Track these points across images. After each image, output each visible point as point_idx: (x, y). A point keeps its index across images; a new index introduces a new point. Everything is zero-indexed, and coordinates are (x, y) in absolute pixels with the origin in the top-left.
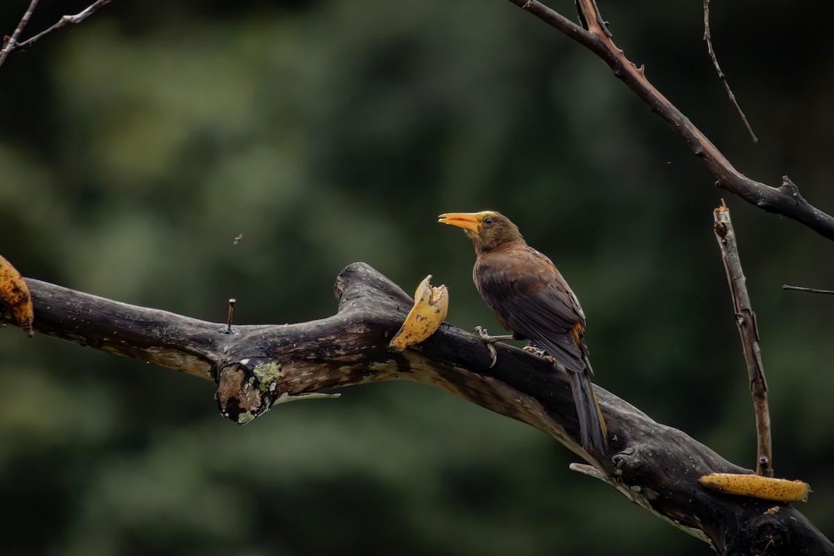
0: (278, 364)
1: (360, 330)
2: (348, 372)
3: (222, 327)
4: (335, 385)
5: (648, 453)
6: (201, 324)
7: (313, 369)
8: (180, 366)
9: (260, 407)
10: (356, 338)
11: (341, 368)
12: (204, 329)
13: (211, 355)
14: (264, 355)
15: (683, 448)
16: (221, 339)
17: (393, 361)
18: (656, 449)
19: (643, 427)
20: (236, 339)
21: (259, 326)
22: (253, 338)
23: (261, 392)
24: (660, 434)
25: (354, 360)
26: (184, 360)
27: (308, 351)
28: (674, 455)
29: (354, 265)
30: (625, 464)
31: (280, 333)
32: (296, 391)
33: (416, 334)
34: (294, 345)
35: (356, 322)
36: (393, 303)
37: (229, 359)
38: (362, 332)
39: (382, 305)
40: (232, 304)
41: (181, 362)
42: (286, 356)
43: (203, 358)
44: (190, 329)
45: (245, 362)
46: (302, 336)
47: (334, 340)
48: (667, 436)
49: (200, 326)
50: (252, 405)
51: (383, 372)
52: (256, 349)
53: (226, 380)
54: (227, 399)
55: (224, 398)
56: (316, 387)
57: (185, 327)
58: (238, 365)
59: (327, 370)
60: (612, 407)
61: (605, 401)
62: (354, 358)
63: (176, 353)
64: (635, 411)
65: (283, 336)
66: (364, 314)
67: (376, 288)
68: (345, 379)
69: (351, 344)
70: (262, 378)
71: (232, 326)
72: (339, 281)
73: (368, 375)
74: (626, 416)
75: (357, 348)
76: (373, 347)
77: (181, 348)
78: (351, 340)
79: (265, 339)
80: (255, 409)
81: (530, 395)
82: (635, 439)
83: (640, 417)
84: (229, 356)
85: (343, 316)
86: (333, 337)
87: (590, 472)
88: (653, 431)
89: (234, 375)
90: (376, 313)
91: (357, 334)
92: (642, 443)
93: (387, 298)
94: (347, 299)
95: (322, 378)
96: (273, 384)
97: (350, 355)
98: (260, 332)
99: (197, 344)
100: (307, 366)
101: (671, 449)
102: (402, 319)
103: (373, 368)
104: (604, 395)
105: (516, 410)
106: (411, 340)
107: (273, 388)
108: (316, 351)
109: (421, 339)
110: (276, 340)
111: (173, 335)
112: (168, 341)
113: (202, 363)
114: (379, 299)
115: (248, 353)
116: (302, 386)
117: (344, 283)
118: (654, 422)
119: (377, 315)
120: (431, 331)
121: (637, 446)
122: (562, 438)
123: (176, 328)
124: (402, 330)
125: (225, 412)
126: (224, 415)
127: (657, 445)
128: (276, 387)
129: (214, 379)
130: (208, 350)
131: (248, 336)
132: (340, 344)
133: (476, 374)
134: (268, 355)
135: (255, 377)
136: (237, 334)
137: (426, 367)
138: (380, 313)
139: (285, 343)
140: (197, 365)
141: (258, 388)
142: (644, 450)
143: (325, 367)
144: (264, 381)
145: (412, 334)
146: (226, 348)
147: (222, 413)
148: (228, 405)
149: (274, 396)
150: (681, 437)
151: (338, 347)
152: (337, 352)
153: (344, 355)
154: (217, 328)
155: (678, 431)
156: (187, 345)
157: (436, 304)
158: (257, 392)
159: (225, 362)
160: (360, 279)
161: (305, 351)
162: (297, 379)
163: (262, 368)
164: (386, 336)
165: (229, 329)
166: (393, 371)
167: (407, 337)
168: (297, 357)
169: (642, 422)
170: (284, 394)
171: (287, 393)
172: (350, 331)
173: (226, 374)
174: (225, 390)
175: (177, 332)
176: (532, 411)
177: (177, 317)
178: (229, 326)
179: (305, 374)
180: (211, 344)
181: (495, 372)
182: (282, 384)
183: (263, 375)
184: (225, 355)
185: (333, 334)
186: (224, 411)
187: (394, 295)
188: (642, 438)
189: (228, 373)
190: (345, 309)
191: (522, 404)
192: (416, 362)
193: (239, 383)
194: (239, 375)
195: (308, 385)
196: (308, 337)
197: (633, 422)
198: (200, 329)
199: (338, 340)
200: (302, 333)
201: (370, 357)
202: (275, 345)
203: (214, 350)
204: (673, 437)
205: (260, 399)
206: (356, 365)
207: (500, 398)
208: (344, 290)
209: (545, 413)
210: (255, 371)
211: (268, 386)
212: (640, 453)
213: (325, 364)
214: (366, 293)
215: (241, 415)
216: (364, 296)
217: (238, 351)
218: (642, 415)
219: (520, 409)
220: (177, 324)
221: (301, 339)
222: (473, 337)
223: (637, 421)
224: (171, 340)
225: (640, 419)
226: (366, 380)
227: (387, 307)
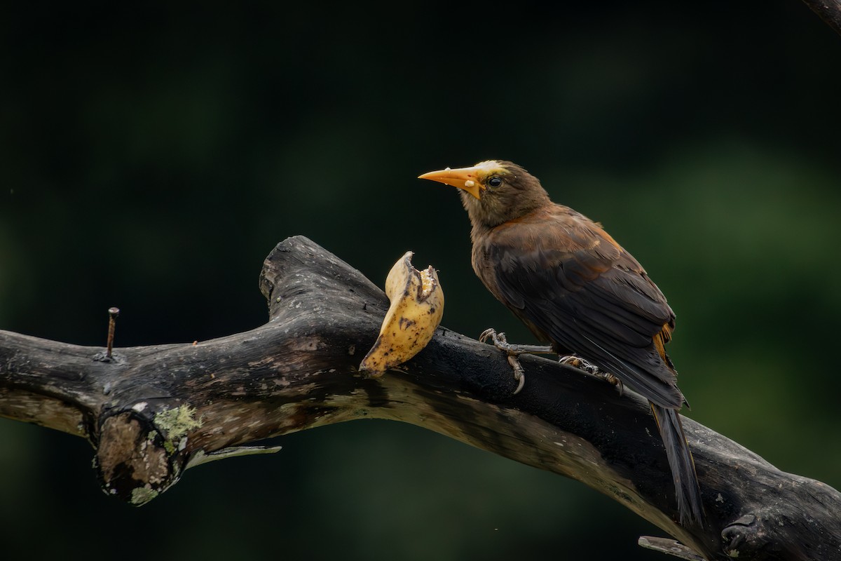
0: (191, 408)
1: (312, 346)
2: (292, 411)
3: (97, 351)
4: (272, 433)
5: (777, 523)
6: (64, 349)
7: (240, 411)
8: (33, 417)
9: (166, 478)
10: (305, 358)
11: (282, 407)
12: (70, 357)
13: (83, 397)
14: (169, 395)
15: (830, 511)
16: (98, 372)
17: (362, 391)
18: (789, 514)
19: (764, 480)
20: (122, 372)
21: (154, 348)
22: (148, 368)
23: (167, 454)
24: (792, 490)
25: (302, 393)
26: (39, 408)
27: (234, 383)
28: (818, 523)
29: (289, 241)
30: (743, 540)
31: (189, 357)
32: (214, 447)
33: (401, 348)
34: (213, 376)
35: (305, 333)
36: (353, 299)
37: (114, 403)
38: (314, 348)
39: (341, 303)
40: (114, 315)
41: (36, 410)
42: (201, 393)
43: (69, 402)
44: (49, 358)
45: (139, 407)
46: (223, 361)
47: (271, 364)
48: (805, 494)
49: (63, 352)
50: (154, 475)
51: (345, 408)
52: (155, 385)
53: (110, 438)
54: (113, 467)
55: (108, 465)
56: (245, 438)
57: (40, 355)
58: (129, 413)
59: (262, 411)
60: (709, 448)
61: (697, 439)
62: (303, 390)
63: (27, 397)
64: (747, 453)
65: (193, 362)
66: (317, 320)
67: (327, 276)
68: (288, 423)
69: (298, 368)
70: (167, 431)
71: (113, 349)
72: (268, 268)
73: (322, 415)
74: (733, 462)
75: (307, 375)
76: (332, 371)
77: (35, 389)
78: (298, 362)
79: (168, 368)
80: (158, 481)
81: (578, 434)
82: (753, 499)
83: (756, 463)
84: (114, 398)
85: (283, 325)
86: (270, 359)
87: (672, 549)
88: (781, 486)
89: (123, 429)
90: (335, 318)
91: (306, 351)
92: (764, 505)
93: (345, 291)
94: (284, 297)
95: (254, 424)
96: (183, 439)
97: (297, 386)
98: (159, 358)
99: (61, 382)
100: (232, 407)
101: (812, 514)
102: (374, 326)
103: (330, 403)
104: (694, 429)
105: (555, 459)
106: (393, 358)
107: (182, 446)
108: (246, 383)
109: (406, 357)
110: (184, 368)
111: (22, 369)
112: (16, 379)
113: (68, 409)
114: (333, 294)
115: (142, 393)
116: (224, 438)
117: (276, 271)
118: (776, 470)
119: (336, 321)
120: (423, 342)
121: (759, 511)
122: (628, 498)
123: (27, 358)
124: (379, 344)
125: (111, 487)
126: (109, 491)
127: (790, 509)
128: (187, 443)
129: (88, 435)
130: (79, 390)
131: (140, 366)
132: (280, 370)
133: (492, 406)
134: (174, 395)
135: (158, 431)
136: (123, 362)
137: (414, 398)
138: (339, 316)
139: (197, 374)
140: (59, 414)
141: (163, 447)
142: (770, 518)
143: (259, 407)
144: (171, 436)
145: (394, 348)
146: (107, 387)
147: (106, 488)
148: (114, 475)
149: (186, 457)
150: (826, 493)
151: (279, 375)
152: (277, 382)
153: (288, 387)
154: (89, 355)
155: (820, 484)
156: (45, 384)
157: (428, 300)
158: (161, 455)
159: (107, 409)
160: (300, 262)
161: (228, 385)
162: (216, 429)
163: (167, 415)
164: (352, 353)
165: (109, 355)
166: (359, 406)
167: (386, 354)
168: (217, 395)
169: (762, 471)
170: (198, 453)
171: (203, 452)
172: (296, 348)
173: (111, 428)
174: (108, 453)
175: (29, 364)
176: (582, 461)
177: (25, 340)
178: (110, 350)
179: (229, 419)
180: (82, 380)
181: (522, 402)
182: (194, 437)
183: (168, 427)
184: (107, 398)
185: (270, 355)
186: (108, 485)
187: (354, 285)
188: (764, 497)
189: (114, 425)
190: (283, 312)
191: (565, 448)
192: (397, 391)
193: (131, 441)
194: (131, 429)
195: (233, 436)
196: (232, 362)
197: (746, 471)
198: (64, 357)
199: (278, 364)
200: (222, 356)
201: (327, 386)
202: (182, 377)
203: (89, 390)
204: (813, 493)
205: (165, 464)
206: (306, 401)
207: (529, 442)
208: (276, 281)
209: (604, 462)
210: (157, 421)
211: (177, 443)
212: (765, 521)
213: (259, 403)
214: (312, 286)
215: (135, 491)
216: (311, 291)
217: (129, 389)
218: (757, 460)
219: (562, 456)
220: (28, 351)
221: (224, 365)
222: (483, 346)
223: (754, 471)
224: (20, 377)
225: (757, 467)
226: (320, 421)
227: (349, 307)
